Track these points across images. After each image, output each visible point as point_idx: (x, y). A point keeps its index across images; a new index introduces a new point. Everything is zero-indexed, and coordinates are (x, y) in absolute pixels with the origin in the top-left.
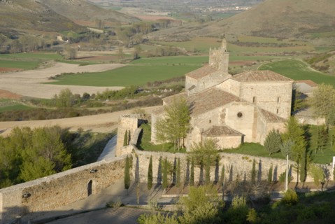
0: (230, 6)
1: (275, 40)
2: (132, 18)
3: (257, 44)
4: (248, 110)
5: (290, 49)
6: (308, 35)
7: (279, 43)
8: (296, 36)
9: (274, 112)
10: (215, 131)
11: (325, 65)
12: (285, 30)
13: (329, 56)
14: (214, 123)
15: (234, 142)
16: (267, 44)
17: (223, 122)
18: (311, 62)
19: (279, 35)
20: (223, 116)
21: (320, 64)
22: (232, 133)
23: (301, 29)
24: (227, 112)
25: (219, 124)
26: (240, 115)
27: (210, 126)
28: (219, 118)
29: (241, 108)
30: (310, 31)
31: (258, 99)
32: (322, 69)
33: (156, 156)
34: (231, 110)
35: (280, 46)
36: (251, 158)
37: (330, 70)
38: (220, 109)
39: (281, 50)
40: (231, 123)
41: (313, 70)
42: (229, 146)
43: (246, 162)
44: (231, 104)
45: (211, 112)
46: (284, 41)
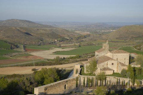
0: (109, 30)
1: (123, 40)
2: (78, 34)
3: (118, 42)
4: (115, 63)
5: (128, 43)
6: (134, 39)
7: (125, 41)
8: (130, 39)
9: (124, 63)
10: (105, 69)
11: (140, 48)
12: (127, 37)
13: (141, 45)
14: (104, 67)
15: (111, 73)
16: (121, 42)
17: (107, 66)
18: (135, 47)
19: (125, 39)
20: (107, 64)
21: (138, 48)
22: (110, 70)
23: (132, 37)
24: (108, 63)
25: (106, 67)
26: (113, 64)
27: (103, 67)
29: (113, 62)
30: (135, 38)
31: (118, 59)
32: (139, 49)
33: (86, 77)
34: (110, 62)
35: (125, 42)
36: (117, 78)
37: (142, 50)
38: (106, 62)
39: (126, 44)
40: (110, 66)
41: (136, 50)
42: (109, 74)
43: (115, 79)
44: (110, 60)
45: (103, 63)
46: (126, 41)
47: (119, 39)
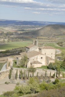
0: (34, 28)
1: (47, 38)
3: (42, 39)
4: (44, 57)
5: (51, 40)
7: (48, 38)
8: (53, 37)
9: (51, 57)
12: (50, 35)
15: (40, 66)
16: (45, 39)
17: (37, 60)
19: (48, 36)
20: (37, 58)
21: (60, 44)
22: (40, 63)
23: (54, 35)
24: (38, 57)
25: (36, 60)
26: (42, 58)
27: (34, 61)
28: (36, 59)
29: (42, 56)
30: (57, 35)
31: (46, 54)
34: (39, 57)
35: (48, 39)
36: (45, 70)
37: (63, 46)
38: (36, 56)
40: (39, 60)
41: (58, 46)
43: (43, 71)
44: (39, 55)
45: (34, 57)
46: (50, 38)
47: (43, 36)
